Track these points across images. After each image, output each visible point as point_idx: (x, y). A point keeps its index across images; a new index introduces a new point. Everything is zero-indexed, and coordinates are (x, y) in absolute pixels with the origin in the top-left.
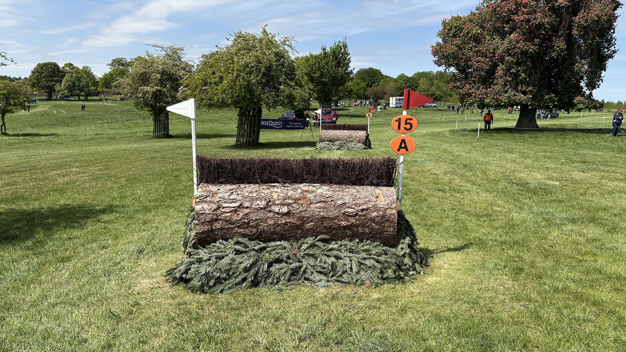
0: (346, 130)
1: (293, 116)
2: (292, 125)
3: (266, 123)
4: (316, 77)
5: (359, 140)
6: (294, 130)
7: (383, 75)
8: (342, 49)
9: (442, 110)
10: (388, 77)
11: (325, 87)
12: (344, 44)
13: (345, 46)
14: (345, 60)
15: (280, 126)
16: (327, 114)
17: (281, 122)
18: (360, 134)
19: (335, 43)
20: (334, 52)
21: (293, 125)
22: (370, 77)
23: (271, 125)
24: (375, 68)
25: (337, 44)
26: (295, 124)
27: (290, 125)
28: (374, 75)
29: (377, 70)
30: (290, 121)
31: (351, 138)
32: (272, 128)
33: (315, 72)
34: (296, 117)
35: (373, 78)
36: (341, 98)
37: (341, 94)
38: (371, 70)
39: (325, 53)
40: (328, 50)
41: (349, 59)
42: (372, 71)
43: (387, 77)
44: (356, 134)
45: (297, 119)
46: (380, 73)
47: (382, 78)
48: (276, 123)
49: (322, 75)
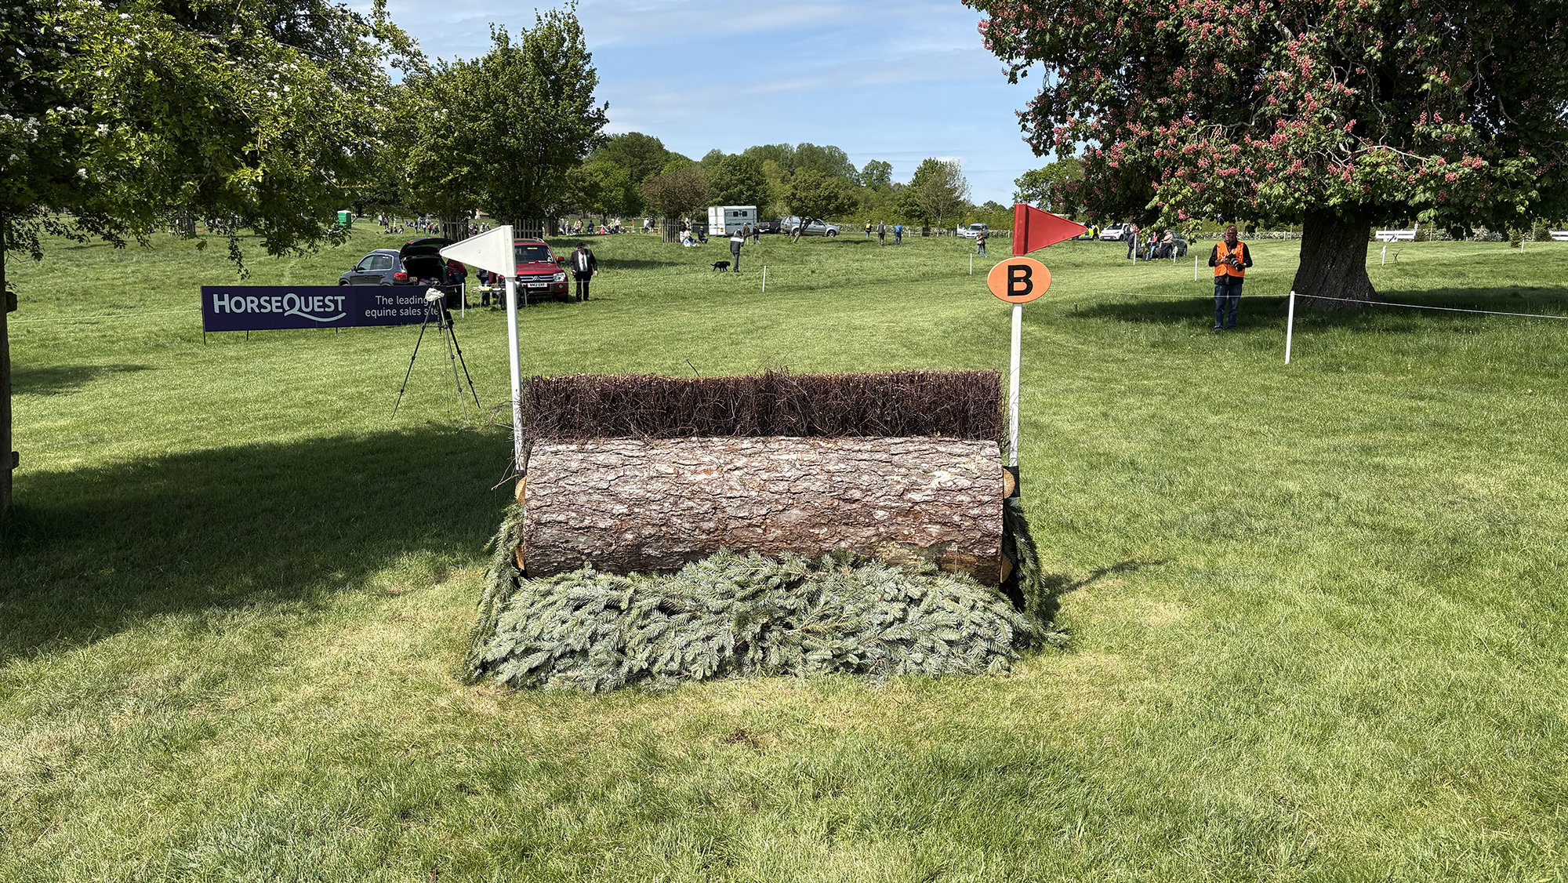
0: (791, 432)
1: (398, 269)
2: (388, 307)
3: (269, 302)
4: (481, 132)
5: (941, 545)
6: (396, 328)
7: (667, 153)
8: (564, 40)
9: (857, 243)
10: (682, 157)
11: (513, 167)
12: (571, 21)
13: (575, 30)
14: (578, 75)
15: (336, 312)
16: (529, 258)
17: (340, 298)
18: (944, 477)
19: (539, 19)
20: (538, 50)
21: (395, 306)
22: (634, 156)
23: (295, 311)
24: (645, 135)
25: (545, 21)
26: (400, 301)
27: (380, 307)
28: (644, 153)
29: (650, 139)
30: (386, 291)
31: (849, 520)
32: (297, 323)
33: (477, 116)
34: (410, 273)
35: (642, 159)
36: (564, 210)
37: (566, 197)
38: (636, 137)
39: (507, 52)
40: (517, 41)
41: (591, 73)
42: (637, 143)
43: (678, 157)
44: (898, 480)
45: (414, 279)
46: (660, 146)
47: (667, 161)
48: (315, 302)
49: (501, 127)
